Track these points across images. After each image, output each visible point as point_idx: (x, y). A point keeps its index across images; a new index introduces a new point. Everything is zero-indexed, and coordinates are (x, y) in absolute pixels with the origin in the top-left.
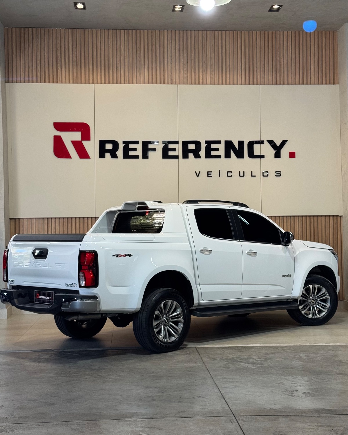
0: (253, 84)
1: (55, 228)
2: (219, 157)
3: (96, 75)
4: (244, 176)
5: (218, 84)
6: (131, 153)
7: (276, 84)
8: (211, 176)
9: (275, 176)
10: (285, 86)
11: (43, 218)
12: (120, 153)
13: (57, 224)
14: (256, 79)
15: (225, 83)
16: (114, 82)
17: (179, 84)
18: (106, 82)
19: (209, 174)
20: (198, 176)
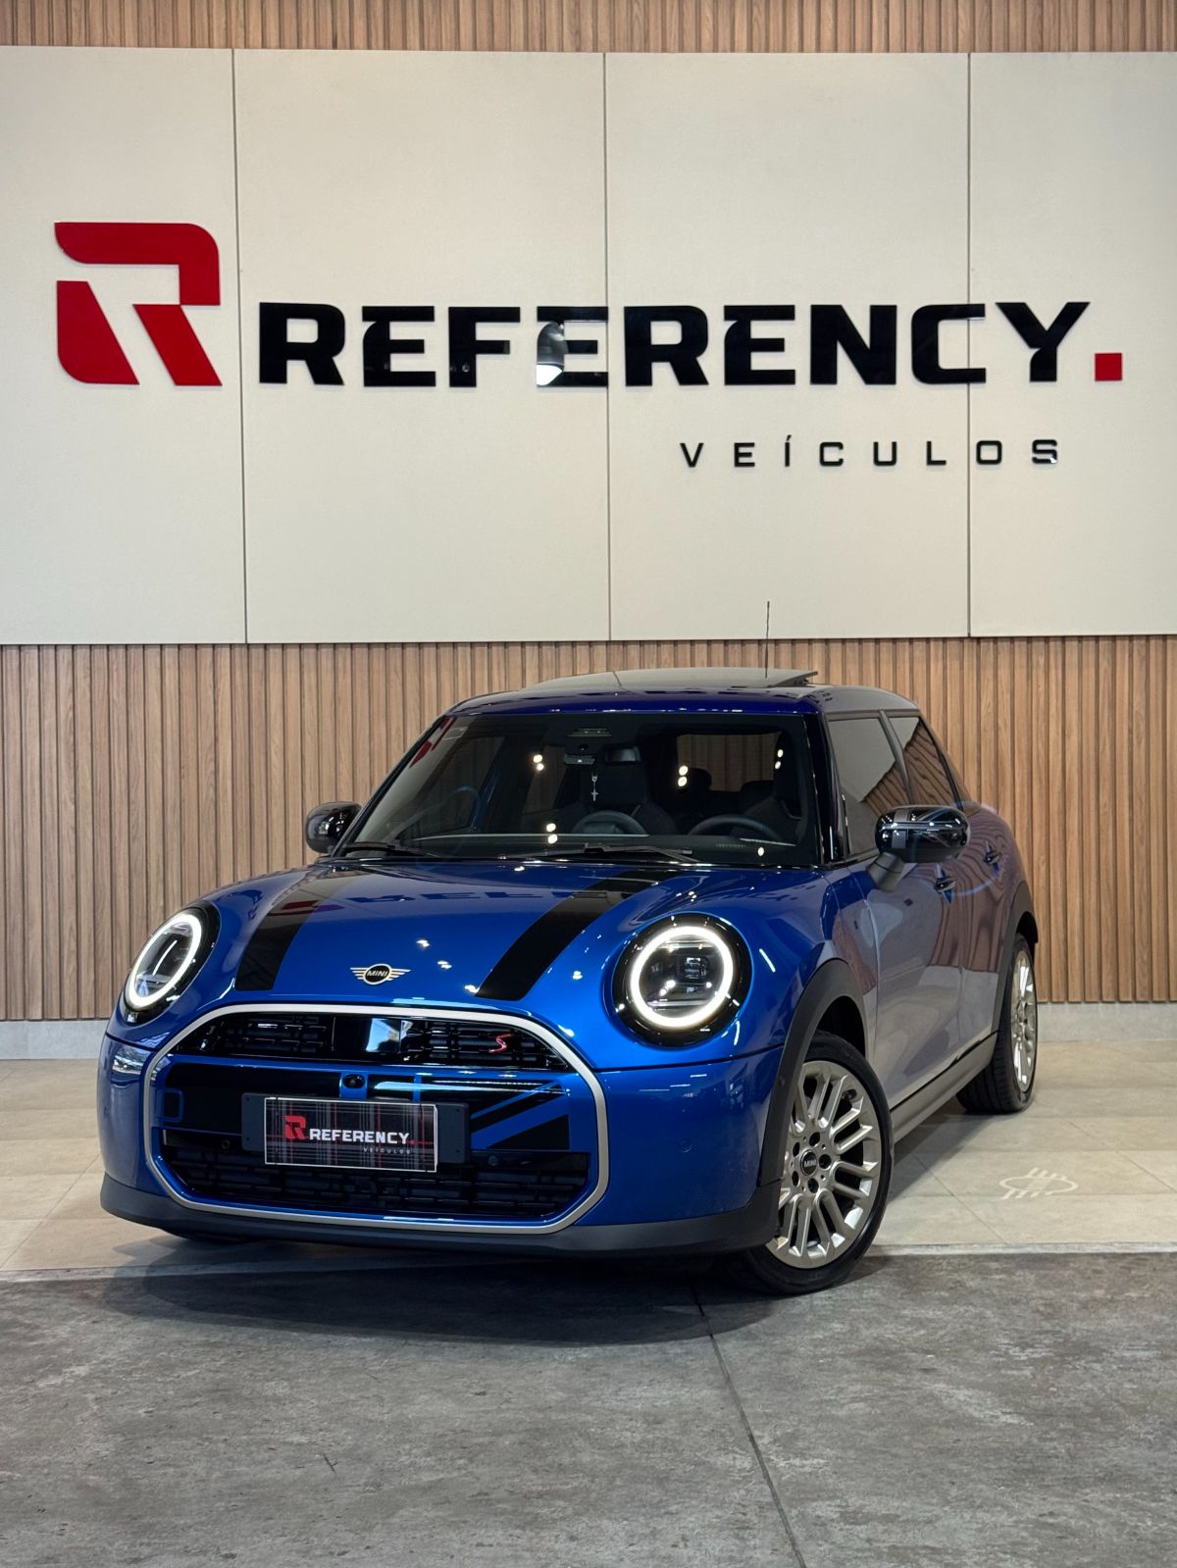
0: (939, 50)
1: (74, 690)
2: (786, 377)
3: (241, 11)
4: (893, 462)
5: (784, 50)
6: (400, 363)
7: (1041, 49)
8: (752, 465)
9: (1031, 462)
10: (1082, 58)
11: (20, 647)
12: (350, 360)
13: (80, 674)
14: (950, 33)
15: (814, 43)
16: (322, 42)
17: (611, 51)
18: (287, 43)
19: (741, 455)
20: (692, 464)
